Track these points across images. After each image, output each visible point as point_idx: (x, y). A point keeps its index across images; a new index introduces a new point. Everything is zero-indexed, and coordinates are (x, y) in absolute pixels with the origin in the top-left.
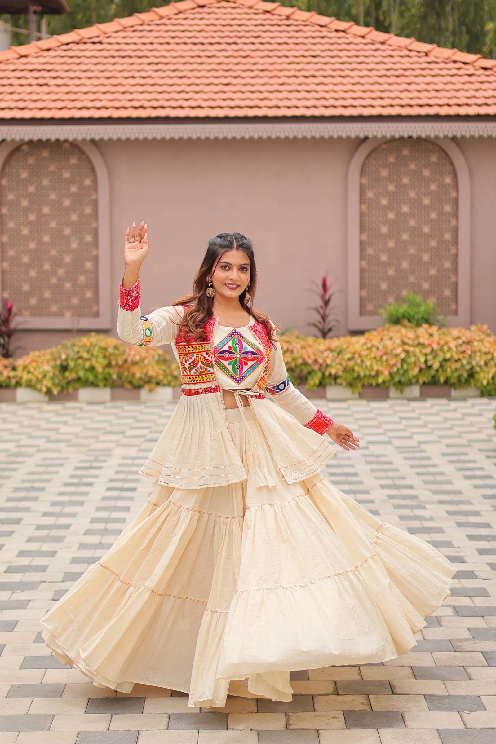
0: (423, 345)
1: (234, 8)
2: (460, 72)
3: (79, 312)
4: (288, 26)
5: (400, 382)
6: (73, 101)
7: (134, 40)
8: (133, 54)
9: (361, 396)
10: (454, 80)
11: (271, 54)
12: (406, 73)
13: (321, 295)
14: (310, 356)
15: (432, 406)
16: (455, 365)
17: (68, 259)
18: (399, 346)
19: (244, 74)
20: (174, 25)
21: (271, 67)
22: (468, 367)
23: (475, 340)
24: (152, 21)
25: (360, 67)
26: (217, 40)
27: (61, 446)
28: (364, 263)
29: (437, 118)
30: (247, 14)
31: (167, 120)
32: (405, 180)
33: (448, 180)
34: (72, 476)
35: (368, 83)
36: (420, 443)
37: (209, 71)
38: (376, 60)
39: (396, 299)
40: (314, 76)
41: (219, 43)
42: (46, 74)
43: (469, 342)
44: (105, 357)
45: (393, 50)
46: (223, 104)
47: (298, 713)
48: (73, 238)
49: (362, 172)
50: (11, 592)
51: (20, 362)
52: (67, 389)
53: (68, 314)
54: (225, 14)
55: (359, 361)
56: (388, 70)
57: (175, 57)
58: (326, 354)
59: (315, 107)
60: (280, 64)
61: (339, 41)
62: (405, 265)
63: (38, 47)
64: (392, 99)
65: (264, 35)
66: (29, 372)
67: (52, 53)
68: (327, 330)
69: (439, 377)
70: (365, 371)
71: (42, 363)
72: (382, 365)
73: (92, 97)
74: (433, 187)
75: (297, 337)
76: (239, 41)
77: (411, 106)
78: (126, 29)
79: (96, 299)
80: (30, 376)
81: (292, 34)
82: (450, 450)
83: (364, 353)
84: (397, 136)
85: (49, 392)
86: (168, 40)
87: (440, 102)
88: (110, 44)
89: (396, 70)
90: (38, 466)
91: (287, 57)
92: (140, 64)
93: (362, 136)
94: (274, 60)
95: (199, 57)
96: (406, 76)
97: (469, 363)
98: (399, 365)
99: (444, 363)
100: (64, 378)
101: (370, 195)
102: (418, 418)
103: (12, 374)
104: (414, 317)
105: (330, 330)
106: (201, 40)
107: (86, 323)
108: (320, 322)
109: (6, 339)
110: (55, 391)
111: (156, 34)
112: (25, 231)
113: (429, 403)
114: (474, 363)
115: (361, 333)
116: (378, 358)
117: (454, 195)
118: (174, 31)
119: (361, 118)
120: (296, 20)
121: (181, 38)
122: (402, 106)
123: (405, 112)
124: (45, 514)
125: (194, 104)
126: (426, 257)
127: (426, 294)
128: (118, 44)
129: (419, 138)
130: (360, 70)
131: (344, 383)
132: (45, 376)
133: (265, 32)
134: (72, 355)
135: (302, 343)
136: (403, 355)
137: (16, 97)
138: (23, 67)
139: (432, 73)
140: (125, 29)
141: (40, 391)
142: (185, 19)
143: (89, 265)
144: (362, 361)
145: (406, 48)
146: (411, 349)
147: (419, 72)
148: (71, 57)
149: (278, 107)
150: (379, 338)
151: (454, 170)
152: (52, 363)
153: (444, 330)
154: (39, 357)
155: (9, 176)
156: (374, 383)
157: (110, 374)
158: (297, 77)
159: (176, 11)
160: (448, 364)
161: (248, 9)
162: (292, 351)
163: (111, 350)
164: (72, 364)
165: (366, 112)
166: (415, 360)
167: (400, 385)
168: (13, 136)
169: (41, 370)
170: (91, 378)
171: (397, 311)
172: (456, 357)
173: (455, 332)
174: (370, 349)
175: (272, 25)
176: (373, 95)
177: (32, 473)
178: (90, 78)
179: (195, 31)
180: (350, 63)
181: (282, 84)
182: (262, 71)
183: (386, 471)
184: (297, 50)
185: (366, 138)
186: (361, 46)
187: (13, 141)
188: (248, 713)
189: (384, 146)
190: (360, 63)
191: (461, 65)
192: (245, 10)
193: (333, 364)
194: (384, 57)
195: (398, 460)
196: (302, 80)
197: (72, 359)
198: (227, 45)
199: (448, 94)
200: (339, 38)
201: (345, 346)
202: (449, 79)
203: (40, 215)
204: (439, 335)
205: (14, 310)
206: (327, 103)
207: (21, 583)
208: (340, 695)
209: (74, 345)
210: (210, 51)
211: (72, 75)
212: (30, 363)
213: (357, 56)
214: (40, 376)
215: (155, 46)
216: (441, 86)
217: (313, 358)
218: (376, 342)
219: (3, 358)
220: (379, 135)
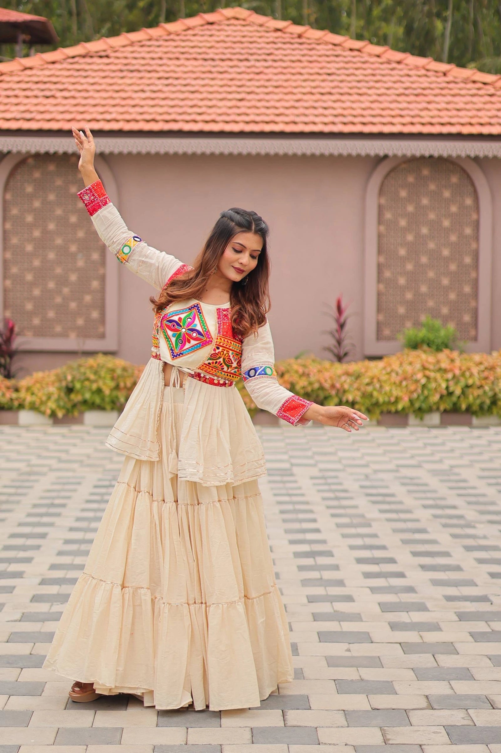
0: (445, 371)
1: (244, 26)
2: (481, 92)
3: (83, 333)
4: (301, 44)
5: (420, 409)
6: (82, 113)
7: (143, 55)
8: (142, 68)
9: (379, 423)
10: (475, 99)
11: (285, 71)
12: (425, 92)
13: (336, 317)
14: (327, 380)
15: (454, 434)
16: (477, 392)
17: (73, 277)
18: (419, 370)
19: (258, 90)
20: (184, 41)
21: (285, 84)
22: (490, 394)
23: (498, 365)
24: (160, 36)
25: (378, 85)
26: (229, 56)
27: (75, 466)
28: (382, 286)
29: (459, 136)
30: (258, 31)
31: (180, 134)
32: (425, 201)
33: (469, 202)
34: (92, 494)
35: (386, 101)
36: (452, 467)
37: (222, 86)
38: (394, 79)
39: (414, 324)
40: (330, 93)
41: (230, 60)
42: (53, 87)
43: (492, 368)
44: (113, 379)
45: (410, 70)
46: (238, 118)
47: (394, 727)
48: (80, 256)
49: (381, 192)
50: (50, 604)
51: (24, 383)
52: (72, 412)
53: (73, 335)
54: (235, 31)
55: (378, 386)
56: (406, 89)
57: (186, 72)
58: (343, 378)
59: (333, 123)
60: (295, 81)
61: (354, 60)
62: (424, 289)
63: (43, 60)
64: (413, 117)
65: (277, 52)
66: (33, 394)
67: (57, 66)
68: (343, 355)
69: (461, 405)
70: (384, 397)
71: (47, 384)
72: (402, 391)
73: (101, 109)
74: (454, 209)
75: (314, 361)
76: (250, 57)
77: (431, 124)
78: (134, 44)
79: (102, 320)
80: (34, 398)
81: (306, 52)
82: (486, 474)
83: (384, 378)
84: (418, 154)
85: (53, 415)
86: (177, 55)
87: (463, 121)
88: (118, 58)
89: (415, 89)
90: (53, 484)
91: (301, 74)
92: (150, 78)
93: (382, 154)
94: (288, 77)
95: (210, 72)
96: (425, 95)
97: (492, 389)
98: (419, 390)
99: (466, 390)
100: (70, 400)
101: (388, 216)
102: (443, 444)
103: (14, 395)
104: (433, 342)
105: (346, 354)
106: (211, 56)
107: (91, 345)
108: (335, 346)
109: (8, 359)
110: (60, 414)
111: (165, 50)
112: (29, 248)
113: (451, 430)
114: (497, 390)
115: (379, 358)
116: (397, 382)
117: (475, 217)
118: (184, 47)
119: (381, 136)
120: (308, 39)
121: (190, 54)
122: (423, 124)
123: (426, 130)
124: (71, 529)
125: (208, 118)
126: (445, 281)
127: (446, 320)
128: (126, 58)
129: (440, 158)
130: (378, 89)
131: (363, 409)
132: (49, 397)
133: (277, 49)
134: (78, 376)
135: (319, 367)
136: (423, 381)
137: (22, 108)
138: (27, 79)
139: (452, 92)
140: (132, 44)
141: (43, 413)
142: (194, 35)
143: (95, 284)
144: (381, 387)
145: (424, 68)
146: (432, 375)
147: (437, 91)
148: (78, 70)
149: (295, 123)
150: (398, 363)
151: (475, 192)
152: (57, 384)
153: (465, 356)
154: (43, 378)
155: (13, 190)
156: (393, 409)
157: (117, 397)
158: (312, 94)
159: (185, 28)
160: (470, 390)
161: (259, 27)
162: (308, 375)
163: (119, 372)
164: (78, 386)
165: (387, 129)
166: (437, 386)
167: (421, 412)
168: (19, 148)
169: (46, 391)
170: (98, 400)
171: (416, 335)
172: (478, 383)
173: (477, 358)
174: (389, 374)
175: (284, 43)
176: (393, 113)
177: (49, 491)
178: (98, 91)
179: (205, 47)
180: (367, 82)
181: (298, 101)
182: (276, 87)
183: (425, 492)
184: (312, 68)
185: (386, 157)
186: (377, 65)
187: (19, 153)
188: (339, 727)
189: (404, 166)
190: (377, 82)
191: (480, 85)
192: (256, 28)
193: (351, 389)
194: (401, 76)
195: (434, 482)
196: (318, 97)
197: (79, 380)
198: (239, 62)
199: (470, 114)
200: (354, 57)
201: (363, 370)
202: (469, 99)
203: (45, 232)
204: (461, 360)
205: (16, 329)
206: (345, 120)
207: (58, 595)
208: (435, 709)
209: (80, 366)
210: (222, 67)
211: (79, 87)
212: (34, 384)
213: (373, 75)
214: (44, 398)
215: (165, 61)
216: (461, 106)
217: (329, 382)
218: (396, 366)
219: (5, 379)
220: (400, 154)
